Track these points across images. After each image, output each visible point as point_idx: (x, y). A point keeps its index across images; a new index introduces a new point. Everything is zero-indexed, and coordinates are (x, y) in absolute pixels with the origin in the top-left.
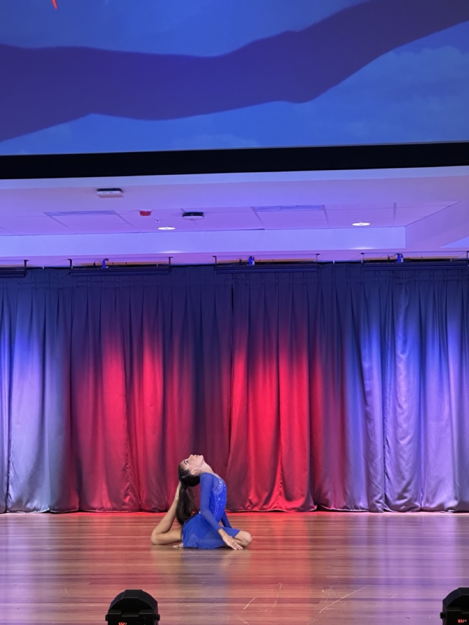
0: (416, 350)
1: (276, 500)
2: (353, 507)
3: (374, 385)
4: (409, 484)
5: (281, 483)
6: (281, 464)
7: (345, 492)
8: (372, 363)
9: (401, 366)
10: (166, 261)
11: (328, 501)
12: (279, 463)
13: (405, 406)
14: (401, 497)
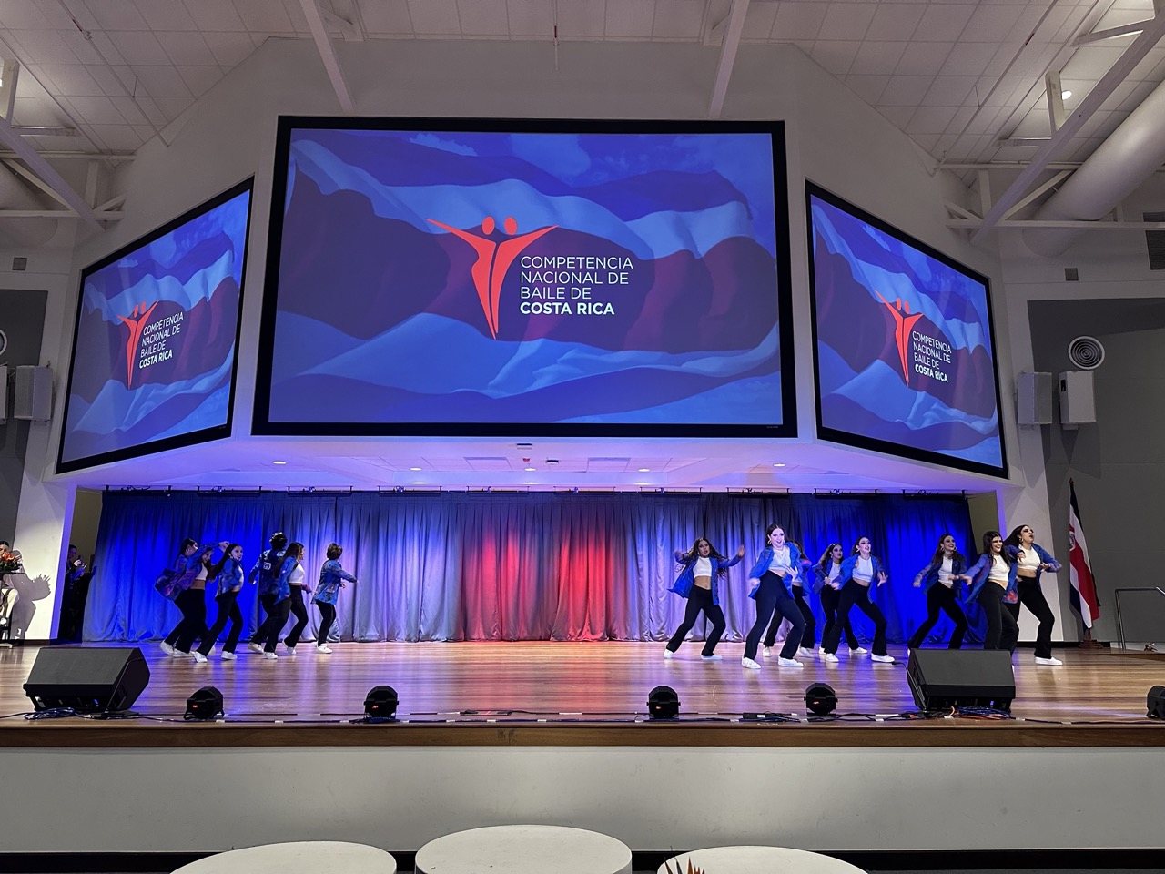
0: (669, 544)
1: (586, 634)
2: (631, 639)
3: (644, 564)
4: (664, 625)
5: (589, 624)
6: (589, 612)
7: (626, 630)
8: (643, 551)
9: (660, 553)
10: (526, 489)
11: (616, 635)
13: (662, 578)
14: (660, 633)
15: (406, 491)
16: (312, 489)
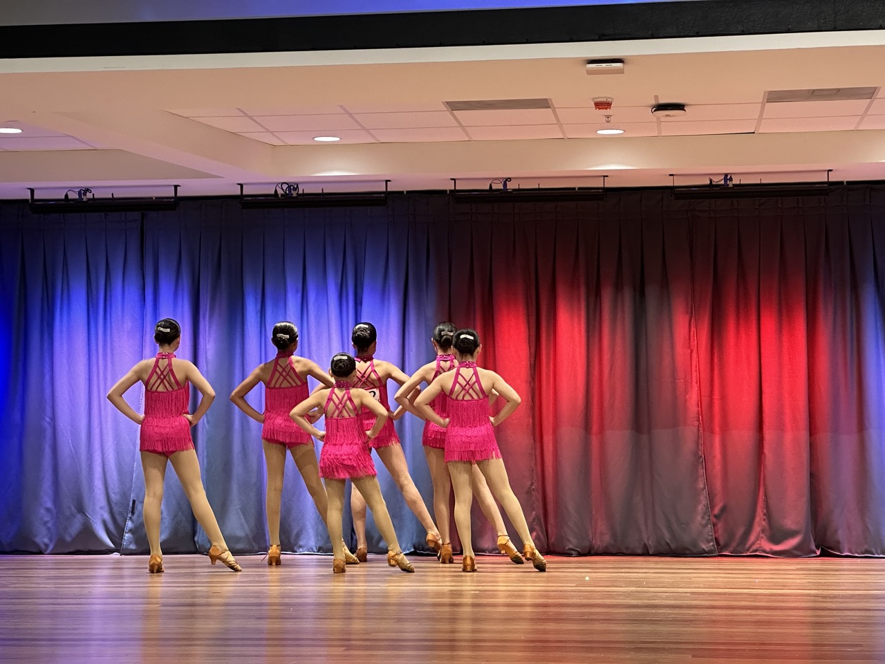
1: (757, 539)
2: (879, 551)
5: (765, 514)
6: (765, 485)
7: (866, 528)
10: (598, 183)
11: (839, 542)
12: (762, 483)
15: (304, 195)
16: (85, 194)
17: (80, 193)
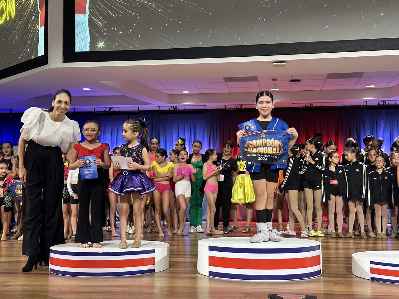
15: (178, 110)
16: (111, 110)
17: (109, 109)
